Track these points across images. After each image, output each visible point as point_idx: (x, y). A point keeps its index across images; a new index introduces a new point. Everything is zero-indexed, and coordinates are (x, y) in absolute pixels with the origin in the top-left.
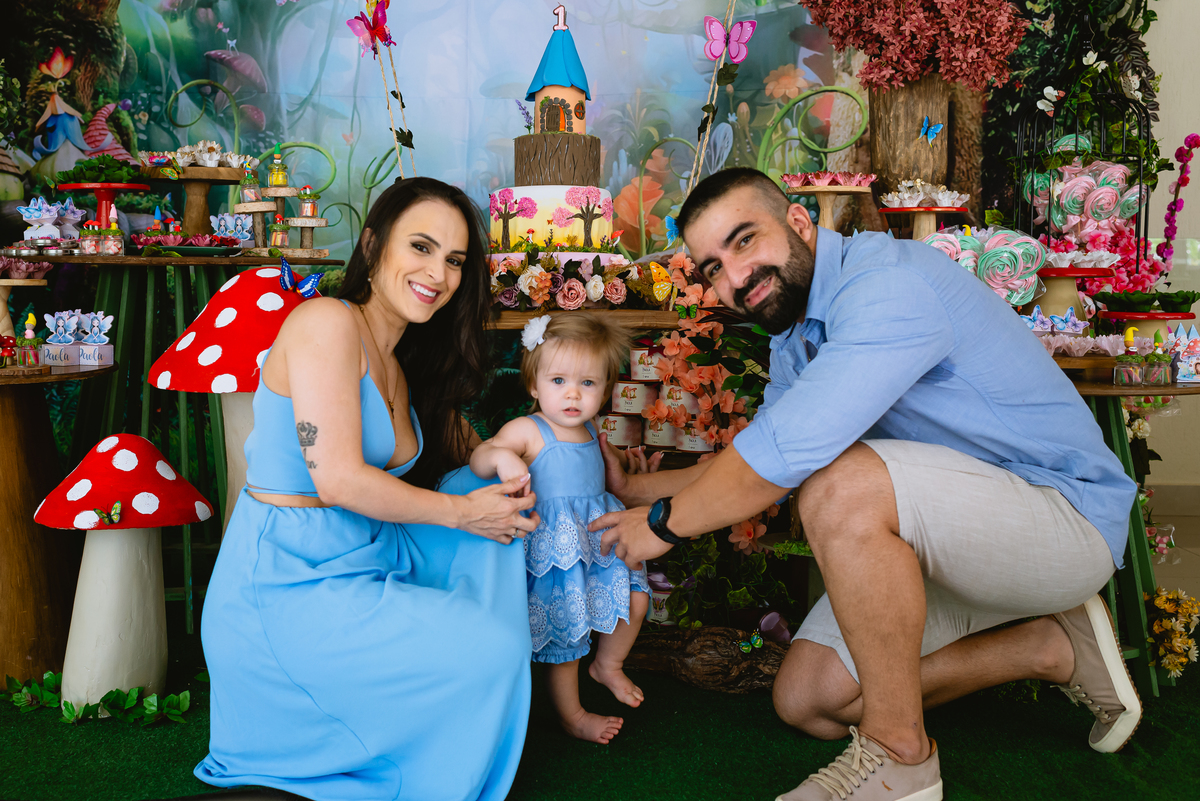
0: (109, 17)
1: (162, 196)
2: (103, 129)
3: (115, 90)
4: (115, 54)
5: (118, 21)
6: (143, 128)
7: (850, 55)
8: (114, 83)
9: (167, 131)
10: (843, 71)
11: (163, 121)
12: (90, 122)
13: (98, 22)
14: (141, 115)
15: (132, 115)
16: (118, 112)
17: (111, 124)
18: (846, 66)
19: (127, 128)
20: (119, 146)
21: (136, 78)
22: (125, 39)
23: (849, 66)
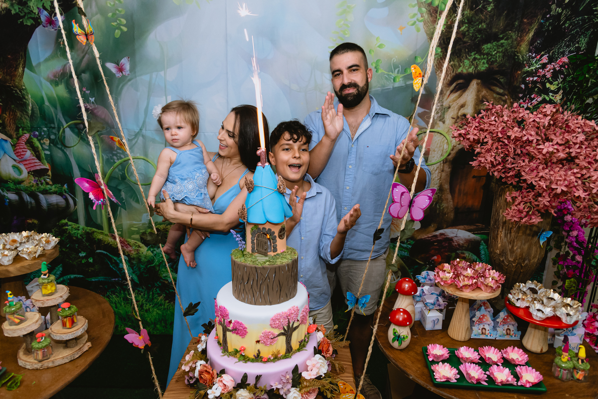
0: (18, 83)
1: (63, 185)
2: (24, 148)
3: (28, 126)
4: (25, 105)
5: (24, 86)
6: (47, 148)
7: (444, 112)
8: (27, 122)
9: (60, 149)
10: (440, 121)
11: (58, 144)
12: (16, 144)
13: (12, 86)
14: (44, 140)
15: (39, 140)
16: (32, 139)
17: (29, 145)
18: (441, 118)
19: (37, 148)
20: (34, 158)
21: (39, 119)
22: (30, 96)
23: (444, 118)
